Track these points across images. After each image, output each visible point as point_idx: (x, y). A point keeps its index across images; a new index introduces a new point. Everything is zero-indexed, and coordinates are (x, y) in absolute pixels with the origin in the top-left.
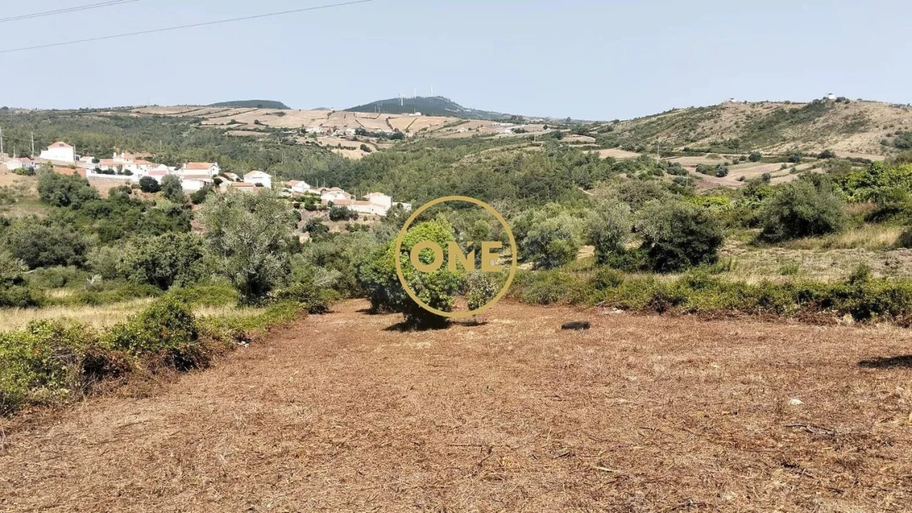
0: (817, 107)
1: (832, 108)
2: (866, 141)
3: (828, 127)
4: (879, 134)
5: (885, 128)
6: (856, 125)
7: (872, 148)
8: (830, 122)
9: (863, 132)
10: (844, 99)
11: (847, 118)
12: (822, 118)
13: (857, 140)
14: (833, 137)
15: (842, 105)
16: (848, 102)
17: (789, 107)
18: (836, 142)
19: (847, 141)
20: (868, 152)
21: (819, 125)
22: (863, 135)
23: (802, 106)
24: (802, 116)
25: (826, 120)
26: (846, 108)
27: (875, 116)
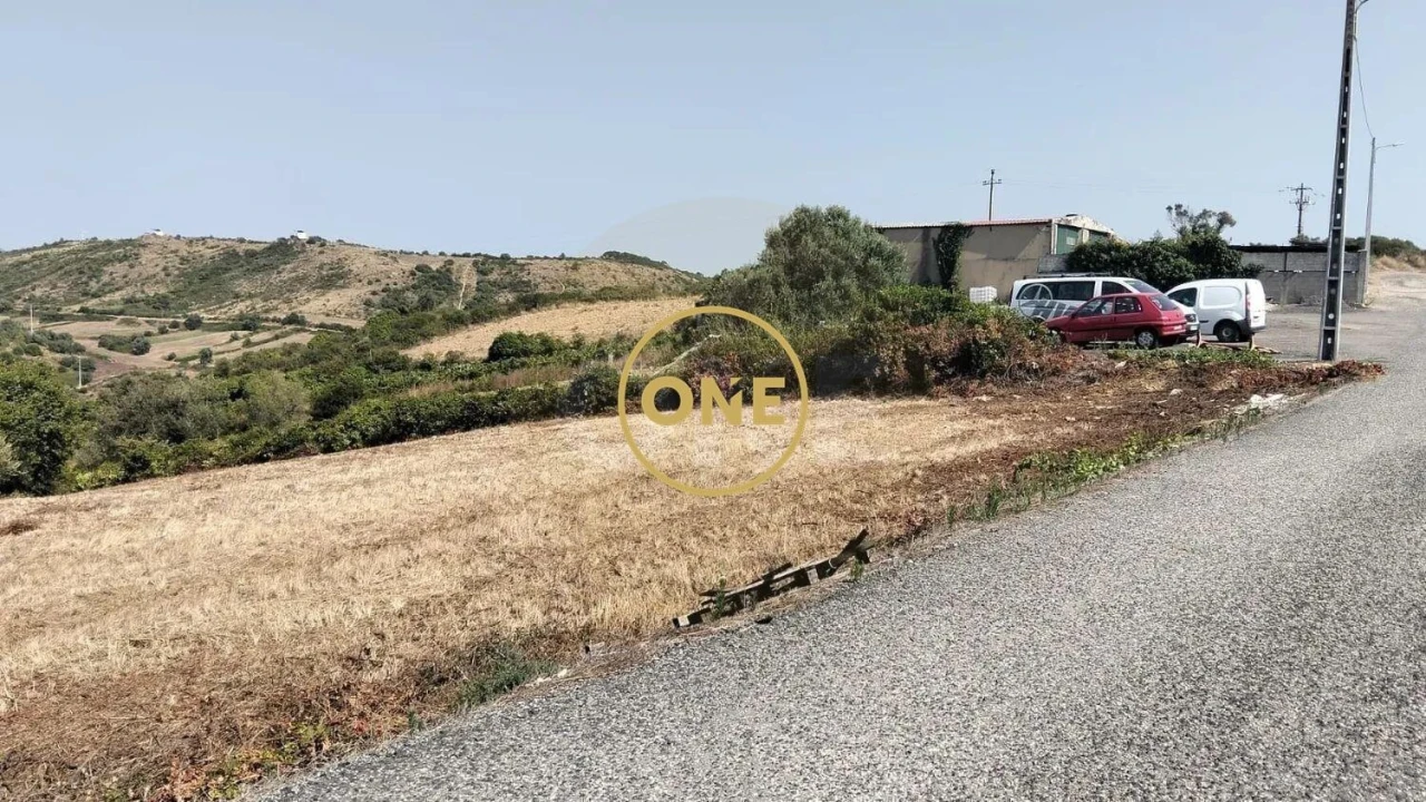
0: (283, 250)
1: (303, 251)
2: (345, 300)
3: (297, 279)
4: (363, 291)
5: (370, 283)
6: (333, 278)
7: (354, 310)
8: (300, 272)
9: (342, 287)
10: (319, 239)
11: (321, 267)
12: (288, 266)
13: (335, 299)
14: (303, 294)
15: (316, 248)
16: (323, 245)
17: (244, 247)
18: (308, 301)
19: (322, 300)
20: (349, 315)
21: (285, 276)
22: (342, 292)
23: (261, 247)
24: (262, 262)
25: (294, 270)
26: (321, 252)
27: (357, 266)
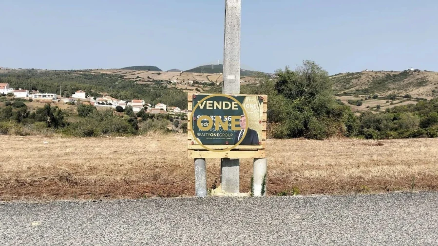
0: (405, 74)
1: (412, 74)
2: (425, 90)
3: (410, 83)
4: (432, 87)
5: (435, 84)
6: (422, 83)
7: (428, 93)
8: (411, 81)
9: (425, 86)
10: (418, 70)
11: (418, 79)
12: (407, 79)
13: (421, 90)
14: (411, 88)
15: (417, 73)
16: (419, 72)
17: (393, 73)
18: (412, 90)
19: (418, 90)
20: (427, 95)
21: (405, 82)
22: (425, 87)
23: (398, 73)
24: (398, 78)
25: (408, 80)
26: (418, 75)
27: (431, 79)
